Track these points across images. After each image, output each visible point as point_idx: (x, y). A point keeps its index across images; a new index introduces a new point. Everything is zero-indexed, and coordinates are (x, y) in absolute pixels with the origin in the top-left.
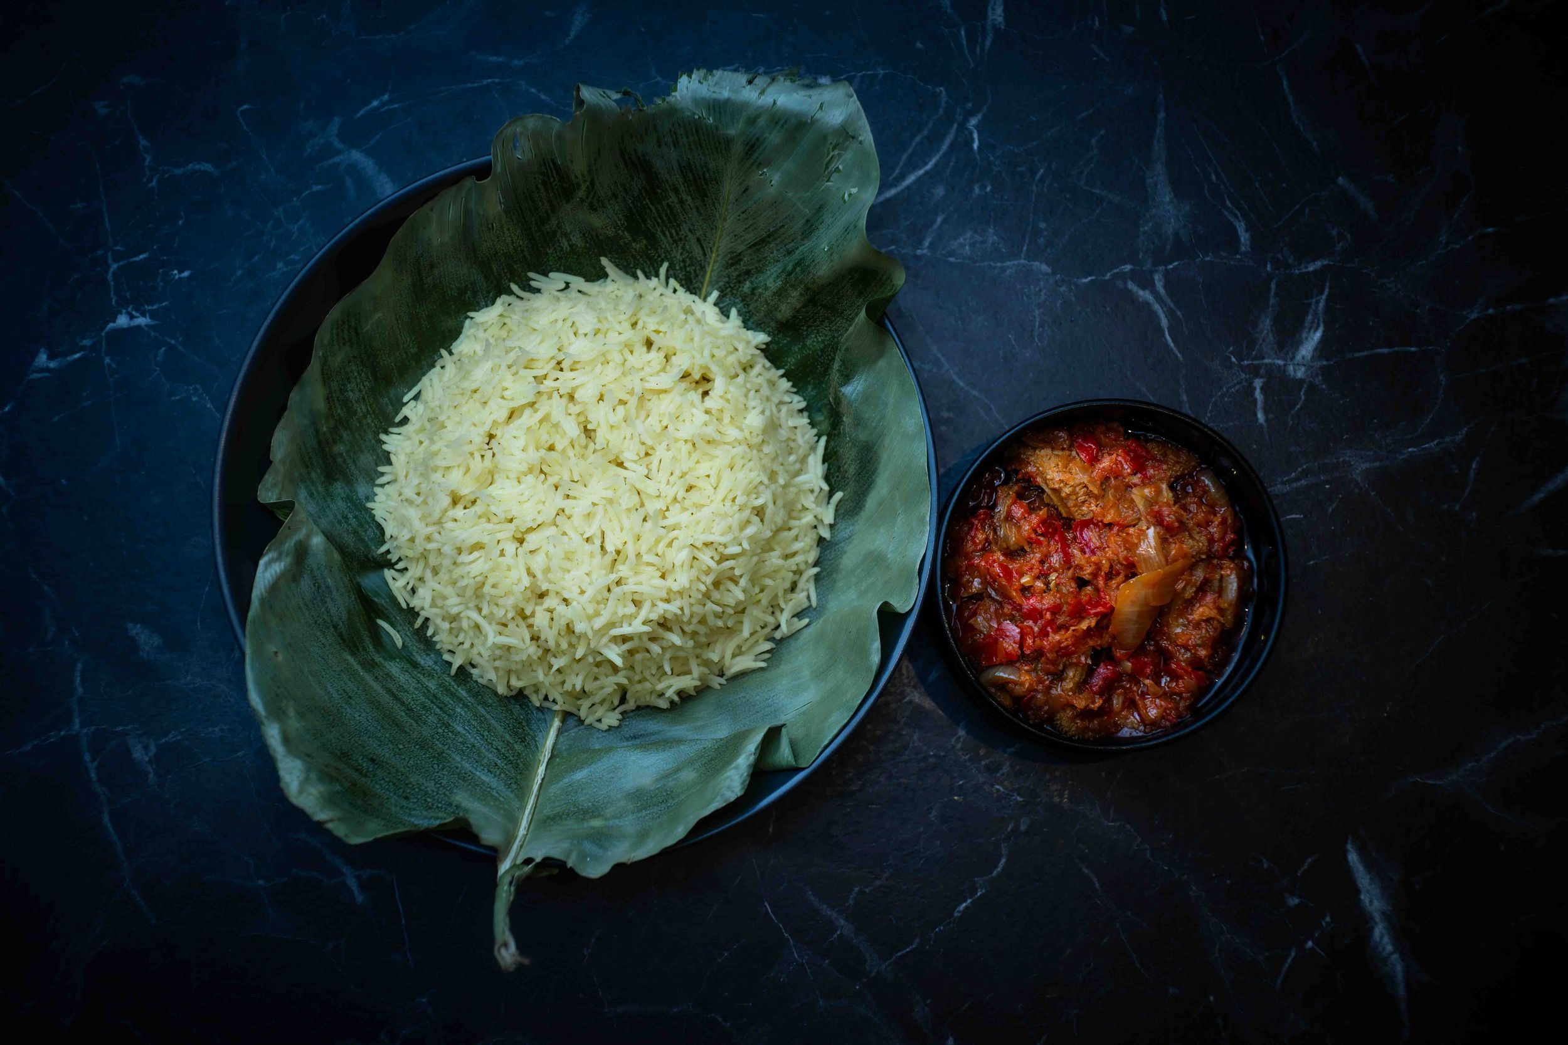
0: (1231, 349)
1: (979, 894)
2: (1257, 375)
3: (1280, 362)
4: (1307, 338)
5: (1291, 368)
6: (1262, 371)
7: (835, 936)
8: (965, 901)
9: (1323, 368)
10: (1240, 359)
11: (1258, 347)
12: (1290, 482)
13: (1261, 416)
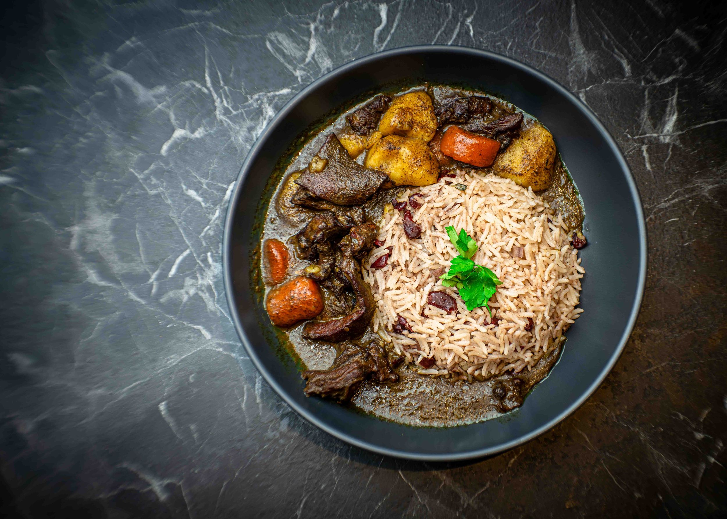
0: (627, 130)
1: (521, 452)
2: (643, 143)
3: (655, 135)
4: (669, 120)
5: (662, 138)
6: (646, 141)
7: (441, 486)
8: (513, 457)
9: (679, 135)
10: (633, 136)
11: (641, 128)
12: (668, 200)
13: (648, 166)
